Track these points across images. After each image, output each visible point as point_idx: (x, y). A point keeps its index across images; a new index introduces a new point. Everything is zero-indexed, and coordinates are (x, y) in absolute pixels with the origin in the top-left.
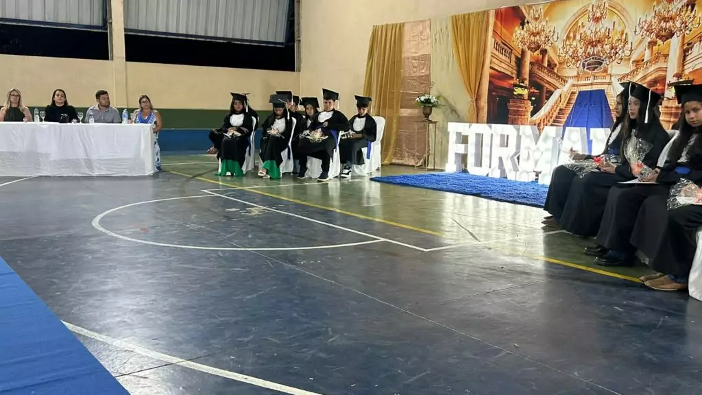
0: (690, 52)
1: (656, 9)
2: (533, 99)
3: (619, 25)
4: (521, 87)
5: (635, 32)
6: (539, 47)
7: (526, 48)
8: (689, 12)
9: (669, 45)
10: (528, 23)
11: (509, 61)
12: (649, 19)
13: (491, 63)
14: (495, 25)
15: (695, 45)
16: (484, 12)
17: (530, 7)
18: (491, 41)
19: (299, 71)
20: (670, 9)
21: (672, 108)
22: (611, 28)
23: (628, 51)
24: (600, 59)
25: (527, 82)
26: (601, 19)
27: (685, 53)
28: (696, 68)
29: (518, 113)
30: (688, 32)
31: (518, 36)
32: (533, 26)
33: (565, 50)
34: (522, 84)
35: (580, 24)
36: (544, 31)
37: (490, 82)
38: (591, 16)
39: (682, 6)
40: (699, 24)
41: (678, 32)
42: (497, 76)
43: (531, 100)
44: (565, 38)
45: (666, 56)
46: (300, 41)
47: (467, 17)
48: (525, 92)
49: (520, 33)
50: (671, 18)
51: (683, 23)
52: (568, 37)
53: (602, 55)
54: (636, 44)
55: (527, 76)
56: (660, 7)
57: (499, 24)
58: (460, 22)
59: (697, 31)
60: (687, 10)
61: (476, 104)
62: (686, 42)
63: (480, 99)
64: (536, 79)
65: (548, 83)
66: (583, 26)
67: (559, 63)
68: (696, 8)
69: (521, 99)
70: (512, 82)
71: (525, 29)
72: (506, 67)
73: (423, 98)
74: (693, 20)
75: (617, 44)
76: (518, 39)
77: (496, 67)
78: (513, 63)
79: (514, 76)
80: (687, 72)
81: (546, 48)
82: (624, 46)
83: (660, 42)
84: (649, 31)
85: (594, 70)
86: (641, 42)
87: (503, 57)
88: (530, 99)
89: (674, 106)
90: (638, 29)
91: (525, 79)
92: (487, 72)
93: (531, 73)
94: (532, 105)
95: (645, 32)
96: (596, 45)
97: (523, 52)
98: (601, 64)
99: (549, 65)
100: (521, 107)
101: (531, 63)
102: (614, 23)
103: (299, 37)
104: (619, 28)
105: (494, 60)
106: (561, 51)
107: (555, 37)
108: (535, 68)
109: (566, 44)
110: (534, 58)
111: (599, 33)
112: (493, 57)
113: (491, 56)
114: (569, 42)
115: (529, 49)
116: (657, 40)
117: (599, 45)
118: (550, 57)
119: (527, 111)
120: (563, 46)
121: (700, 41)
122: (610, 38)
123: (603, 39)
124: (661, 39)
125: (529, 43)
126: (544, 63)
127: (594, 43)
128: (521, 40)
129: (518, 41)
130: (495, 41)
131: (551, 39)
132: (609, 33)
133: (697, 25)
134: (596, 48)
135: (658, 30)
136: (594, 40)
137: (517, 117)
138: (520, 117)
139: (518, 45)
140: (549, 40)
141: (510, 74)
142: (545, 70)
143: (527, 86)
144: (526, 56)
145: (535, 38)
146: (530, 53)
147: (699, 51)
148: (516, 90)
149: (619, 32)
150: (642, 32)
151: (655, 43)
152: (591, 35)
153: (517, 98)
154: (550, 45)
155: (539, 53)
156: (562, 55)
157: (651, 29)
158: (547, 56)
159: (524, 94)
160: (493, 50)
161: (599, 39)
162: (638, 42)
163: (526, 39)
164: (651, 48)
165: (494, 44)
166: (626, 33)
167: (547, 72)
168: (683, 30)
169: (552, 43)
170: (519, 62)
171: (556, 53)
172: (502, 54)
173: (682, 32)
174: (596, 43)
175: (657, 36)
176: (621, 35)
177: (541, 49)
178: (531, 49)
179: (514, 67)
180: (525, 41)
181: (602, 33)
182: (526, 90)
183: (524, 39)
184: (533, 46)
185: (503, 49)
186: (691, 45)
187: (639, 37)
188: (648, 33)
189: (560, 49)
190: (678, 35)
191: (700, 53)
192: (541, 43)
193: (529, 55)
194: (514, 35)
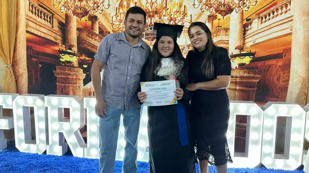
0: (249, 27)
2: (85, 66)
4: (69, 54)
5: (194, 5)
6: (86, 13)
9: (229, 19)
11: (51, 26)
13: (27, 26)
15: (254, 21)
18: (24, 3)
21: (237, 77)
23: (188, 24)
25: (75, 49)
27: (245, 27)
28: (258, 41)
29: (66, 80)
30: (246, 9)
33: (118, 18)
34: (70, 51)
37: (28, 48)
43: (82, 68)
44: (117, 6)
45: (227, 30)
48: (74, 60)
52: (121, 5)
54: (196, 17)
55: (75, 43)
59: (254, 9)
61: (14, 71)
62: (245, 17)
63: (17, 64)
64: (87, 46)
69: (70, 66)
70: (57, 48)
75: (176, 16)
76: (60, 3)
78: (56, 29)
79: (58, 41)
80: (248, 45)
81: (96, 14)
82: (183, 18)
83: (219, 16)
85: (153, 40)
87: (43, 21)
88: (80, 67)
89: (238, 75)
90: (197, 2)
91: (73, 46)
92: (22, 37)
93: (80, 40)
94: (84, 73)
95: (204, 6)
96: (153, 16)
97: (67, 17)
99: (101, 32)
100: (69, 74)
101: (78, 29)
104: (176, 0)
105: (30, 24)
106: (114, 18)
108: (84, 35)
109: (119, 12)
110: (81, 24)
111: (156, 3)
112: (28, 21)
113: (26, 19)
114: (123, 10)
115: (74, 15)
116: (217, 14)
117: (156, 16)
118: (102, 25)
119: (79, 79)
120: (116, 14)
121: (259, 18)
122: (168, 9)
123: (161, 10)
124: (220, 14)
125: (74, 8)
126: (94, 30)
127: (151, 14)
128: (63, 4)
129: (60, 5)
130: (29, 3)
131: (101, 6)
132: (166, 5)
133: (255, 3)
134: (153, 18)
135: (216, 5)
136: (150, 10)
137: (67, 85)
138: (70, 85)
139: (61, 10)
140: (98, 6)
141: (53, 39)
142: (96, 37)
143: (76, 53)
144: (71, 21)
145: (81, 3)
146: (76, 19)
147: (258, 27)
148: (62, 57)
149: (177, 4)
150: (200, 6)
151: (215, 17)
152: (147, 6)
153: (65, 65)
154: (101, 12)
155: (87, 19)
156: (115, 23)
157: (210, 4)
158: (97, 22)
159: (73, 61)
160: (28, 12)
161: (156, 9)
162: (198, 15)
163: (70, 3)
164: (211, 21)
165: (29, 7)
166: (185, 6)
167: (99, 40)
168: (242, 7)
169: (102, 10)
170: (64, 28)
171: (108, 21)
172: (41, 17)
173: (240, 8)
174: (153, 13)
175: (217, 10)
176: (179, 7)
177: (90, 15)
178: (77, 14)
179: (58, 32)
180: (69, 5)
181: (159, 4)
182: (75, 57)
183: (68, 3)
184: (79, 12)
185: (41, 12)
186: (250, 22)
187: (198, 10)
188: (207, 7)
189: (112, 17)
190: (237, 11)
191: (260, 29)
192: (89, 9)
193: (76, 21)
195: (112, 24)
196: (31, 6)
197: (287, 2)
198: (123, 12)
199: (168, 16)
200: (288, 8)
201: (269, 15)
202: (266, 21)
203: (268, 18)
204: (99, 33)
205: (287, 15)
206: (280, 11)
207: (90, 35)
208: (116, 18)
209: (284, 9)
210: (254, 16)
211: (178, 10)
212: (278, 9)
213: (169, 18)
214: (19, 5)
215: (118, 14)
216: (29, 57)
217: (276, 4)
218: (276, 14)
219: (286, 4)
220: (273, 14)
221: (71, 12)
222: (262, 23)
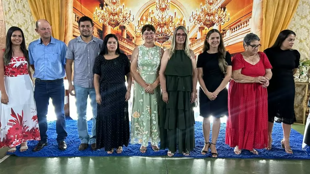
0: (225, 35)
1: (203, 7)
3: (179, 15)
5: (190, 20)
6: (117, 24)
8: (222, 12)
10: (107, 5)
12: (198, 13)
13: (74, 32)
14: (74, 3)
15: (227, 31)
18: (71, 16)
20: (211, 9)
22: (174, 16)
24: (167, 36)
26: (165, 9)
28: (230, 44)
30: (222, 23)
32: (111, 7)
33: (140, 28)
35: (150, 11)
36: (121, 12)
38: (159, 7)
39: (218, 8)
40: (229, 19)
41: (217, 23)
44: (139, 20)
49: (100, 13)
50: (212, 14)
51: (219, 18)
52: (142, 19)
53: (168, 33)
54: (191, 28)
56: (205, 6)
57: (78, 2)
59: (228, 23)
60: (221, 11)
62: (222, 29)
65: (128, 49)
66: (153, 13)
67: (136, 37)
68: (226, 10)
71: (104, 9)
74: (225, 17)
76: (99, 16)
81: (125, 25)
83: (206, 28)
84: (199, 20)
85: (163, 43)
86: (194, 27)
90: (192, 19)
95: (197, 21)
96: (163, 27)
97: (104, 27)
98: (168, 39)
99: (128, 37)
102: (175, 13)
104: (179, 17)
106: (137, 28)
107: (131, 17)
109: (140, 24)
110: (114, 31)
111: (165, 18)
112: (75, 28)
113: (73, 27)
114: (143, 23)
115: (109, 25)
116: (205, 26)
117: (165, 26)
118: (129, 32)
120: (138, 25)
121: (230, 29)
122: (173, 22)
123: (168, 23)
124: (207, 26)
125: (109, 20)
126: (123, 36)
127: (162, 25)
128: (101, 17)
129: (99, 17)
130: (75, 15)
131: (128, 19)
132: (172, 20)
133: (228, 20)
134: (163, 28)
135: (204, 20)
136: (161, 23)
139: (99, 21)
140: (126, 20)
142: (125, 40)
144: (107, 29)
145: (114, 17)
146: (110, 28)
147: (230, 35)
149: (179, 19)
150: (194, 21)
151: (203, 28)
152: (159, 20)
154: (128, 23)
155: (119, 28)
156: (138, 31)
157: (200, 20)
158: (125, 31)
160: (74, 22)
161: (165, 22)
162: (192, 26)
163: (106, 17)
164: (201, 31)
165: (75, 18)
166: (184, 21)
167: (127, 43)
168: (220, 22)
169: (129, 22)
170: (101, 34)
171: (133, 30)
173: (219, 23)
174: (163, 25)
175: (204, 24)
176: (180, 21)
177: (120, 26)
178: (111, 25)
179: (97, 36)
180: (106, 18)
181: (167, 19)
183: (105, 17)
184: (112, 23)
186: (225, 31)
187: (193, 24)
188: (198, 22)
189: (136, 27)
190: (217, 25)
191: (231, 36)
192: (120, 22)
193: (110, 29)
194: (95, 13)
195: (136, 32)
196: (76, 18)
197: (247, 20)
198: (143, 24)
199: (173, 27)
200: (248, 24)
201: (237, 28)
202: (234, 31)
203: (236, 29)
204: (127, 37)
205: (247, 28)
206: (243, 26)
207: (120, 39)
208: (138, 28)
209: (245, 24)
210: (227, 28)
211: (180, 23)
212: (242, 24)
213: (174, 28)
214: (67, 16)
215: (139, 25)
217: (240, 21)
218: (240, 27)
219: (246, 21)
220: (239, 27)
221: (107, 23)
222: (232, 32)
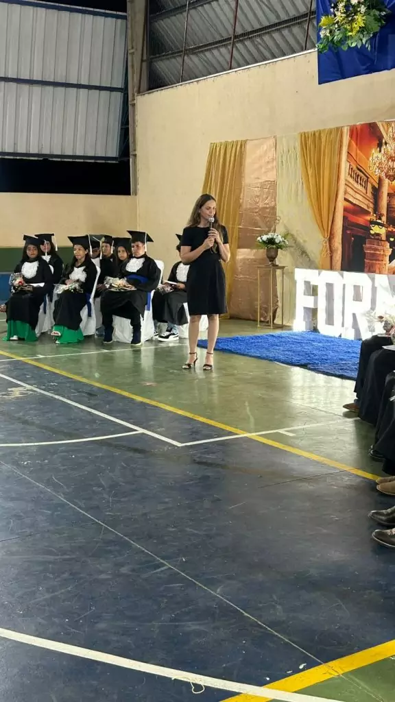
2: (392, 239)
4: (379, 224)
7: (383, 175)
10: (386, 144)
11: (364, 191)
13: (346, 192)
14: (349, 146)
16: (338, 129)
17: (389, 124)
18: (345, 166)
19: (136, 195)
25: (384, 219)
29: (375, 257)
31: (376, 160)
32: (391, 147)
34: (379, 221)
37: (345, 218)
42: (353, 210)
43: (389, 242)
46: (135, 155)
47: (317, 134)
48: (382, 231)
49: (377, 157)
55: (384, 211)
57: (353, 143)
58: (310, 142)
61: (330, 246)
63: (333, 238)
69: (378, 239)
70: (368, 218)
71: (383, 151)
72: (361, 198)
73: (265, 238)
77: (351, 199)
78: (369, 194)
79: (370, 210)
87: (359, 187)
88: (388, 240)
91: (383, 215)
92: (341, 204)
93: (389, 207)
94: (390, 247)
97: (380, 180)
100: (376, 250)
101: (389, 194)
103: (135, 150)
105: (349, 190)
108: (394, 201)
112: (347, 186)
113: (345, 184)
115: (386, 177)
119: (386, 256)
125: (387, 169)
128: (378, 165)
129: (375, 166)
130: (349, 166)
137: (374, 262)
138: (377, 262)
139: (375, 172)
141: (365, 207)
143: (385, 223)
144: (383, 185)
146: (388, 182)
148: (372, 228)
153: (375, 239)
159: (381, 233)
160: (347, 177)
163: (384, 164)
165: (349, 170)
170: (376, 193)
172: (357, 182)
178: (389, 177)
179: (371, 199)
180: (383, 166)
182: (384, 228)
183: (382, 164)
184: (391, 174)
185: (358, 175)
193: (387, 185)
194: (371, 159)
214: (340, 169)
216: (345, 228)
